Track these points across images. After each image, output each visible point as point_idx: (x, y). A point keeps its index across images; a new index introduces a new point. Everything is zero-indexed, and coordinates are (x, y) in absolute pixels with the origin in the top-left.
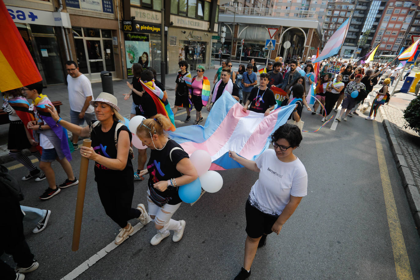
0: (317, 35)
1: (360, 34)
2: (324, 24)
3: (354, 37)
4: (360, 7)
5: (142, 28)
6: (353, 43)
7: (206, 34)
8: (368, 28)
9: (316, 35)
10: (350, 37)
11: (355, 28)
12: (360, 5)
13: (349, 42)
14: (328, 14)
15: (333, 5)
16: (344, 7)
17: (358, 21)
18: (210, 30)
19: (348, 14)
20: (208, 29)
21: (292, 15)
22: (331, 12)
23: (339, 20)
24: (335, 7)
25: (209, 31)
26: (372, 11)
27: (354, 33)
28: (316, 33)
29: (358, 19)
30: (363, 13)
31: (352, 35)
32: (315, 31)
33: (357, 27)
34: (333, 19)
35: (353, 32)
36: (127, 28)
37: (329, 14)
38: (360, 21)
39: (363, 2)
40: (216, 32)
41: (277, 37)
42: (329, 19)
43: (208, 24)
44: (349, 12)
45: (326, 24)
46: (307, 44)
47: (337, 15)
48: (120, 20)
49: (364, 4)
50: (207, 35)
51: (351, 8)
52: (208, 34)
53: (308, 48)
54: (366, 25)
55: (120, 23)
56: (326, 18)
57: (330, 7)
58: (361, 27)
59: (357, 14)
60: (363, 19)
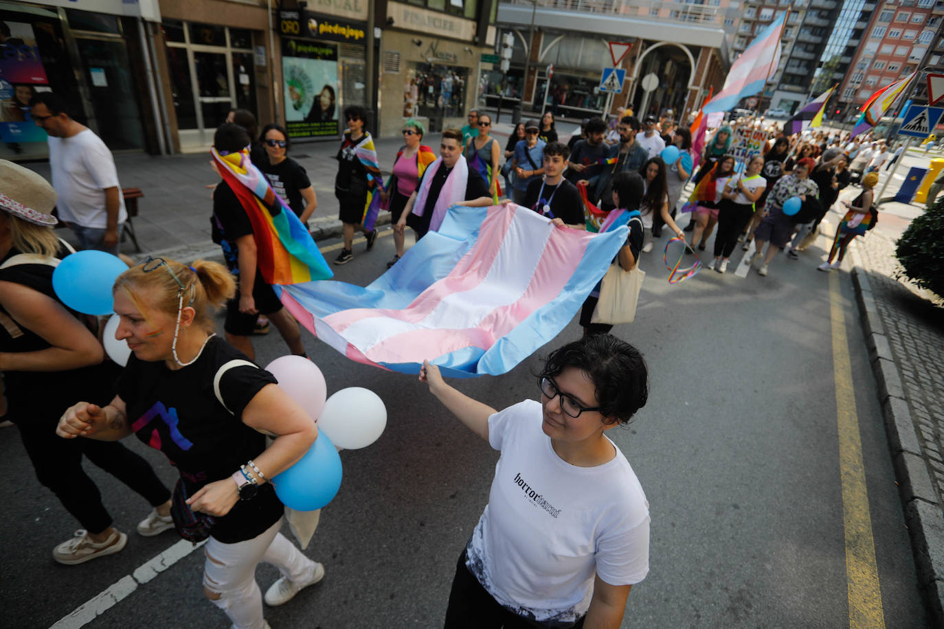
0: (719, 63)
1: (817, 65)
2: (737, 39)
3: (802, 71)
4: (820, 2)
5: (324, 28)
6: (800, 84)
7: (467, 49)
8: (836, 51)
9: (717, 62)
10: (794, 70)
11: (806, 50)
13: (792, 83)
14: (747, 16)
17: (815, 35)
18: (477, 39)
19: (793, 18)
20: (474, 38)
21: (665, 13)
22: (754, 11)
25: (474, 43)
26: (848, 12)
27: (803, 63)
28: (717, 58)
29: (814, 30)
30: (826, 18)
31: (799, 66)
32: (715, 53)
33: (811, 48)
34: (757, 28)
35: (801, 60)
36: (288, 27)
37: (750, 15)
38: (820, 35)
40: (489, 47)
41: (629, 63)
42: (749, 27)
43: (474, 27)
44: (794, 12)
45: (742, 39)
46: (696, 83)
47: (767, 20)
48: (273, 9)
50: (469, 53)
51: (800, 4)
52: (473, 48)
53: (696, 91)
55: (273, 14)
56: (742, 24)
58: (819, 48)
59: (813, 19)
60: (825, 32)
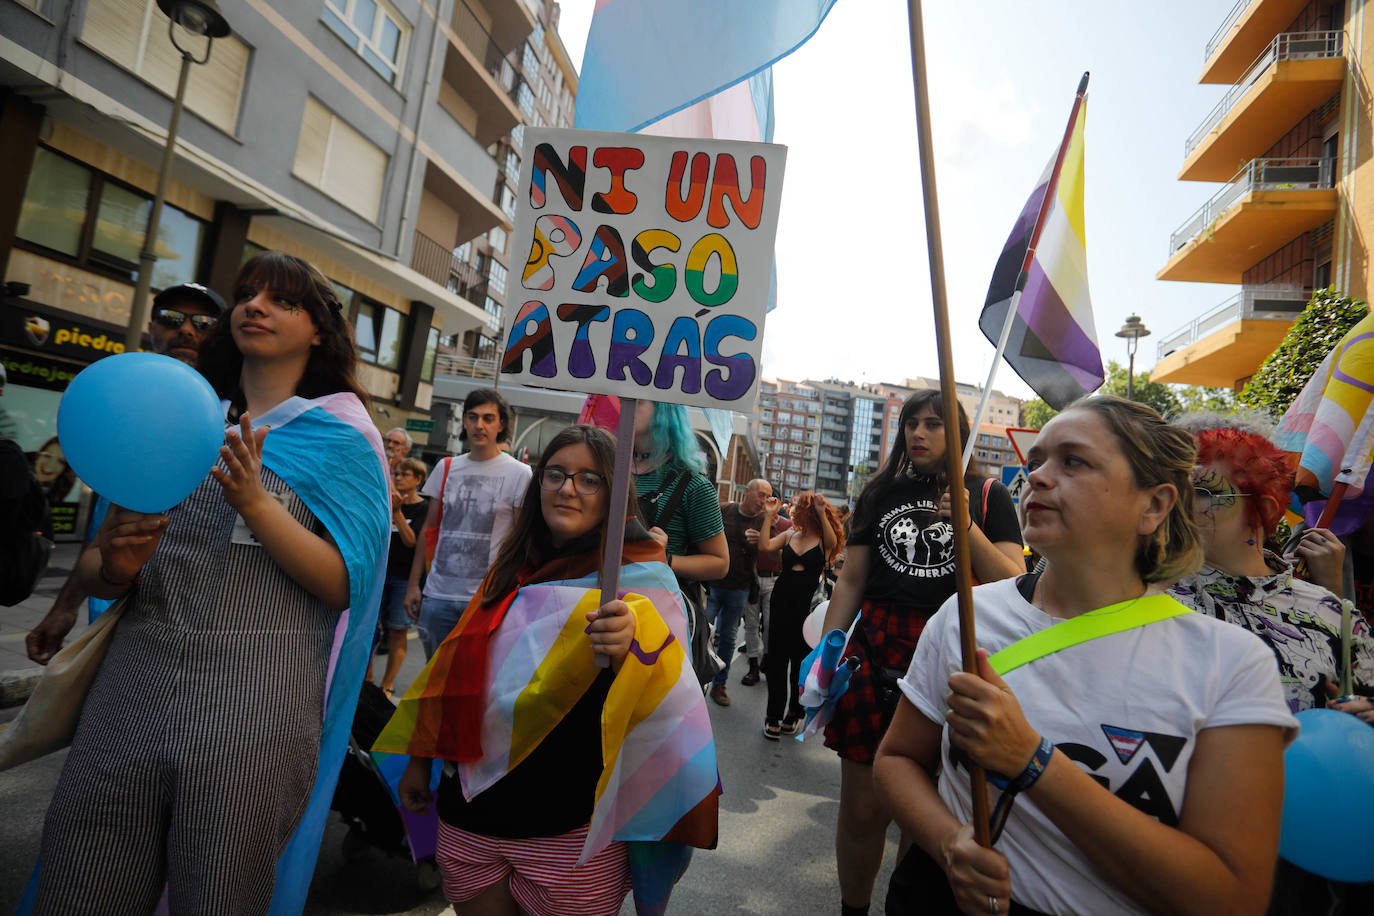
0: (748, 459)
1: (848, 469)
3: (834, 475)
4: (832, 409)
5: (63, 336)
6: (837, 488)
7: (381, 410)
8: (862, 456)
9: (745, 456)
10: (826, 474)
11: (832, 454)
12: (831, 404)
13: (828, 487)
14: (764, 419)
15: (773, 400)
16: (797, 405)
17: (836, 439)
18: (399, 398)
19: (811, 423)
20: (394, 395)
22: (771, 414)
23: (793, 434)
24: (777, 404)
25: (396, 404)
26: (861, 419)
27: (834, 467)
28: (744, 452)
29: (835, 435)
30: (843, 424)
31: (830, 470)
32: (741, 444)
33: (837, 452)
34: (778, 431)
35: (831, 464)
37: (768, 418)
38: (841, 440)
39: (838, 400)
42: (769, 429)
43: (394, 381)
44: (811, 417)
45: (765, 442)
46: (726, 477)
47: (785, 423)
49: (840, 404)
50: (385, 416)
51: (814, 410)
53: (728, 486)
54: (855, 449)
56: (761, 426)
57: (765, 403)
58: (845, 452)
59: (830, 425)
60: (846, 436)
